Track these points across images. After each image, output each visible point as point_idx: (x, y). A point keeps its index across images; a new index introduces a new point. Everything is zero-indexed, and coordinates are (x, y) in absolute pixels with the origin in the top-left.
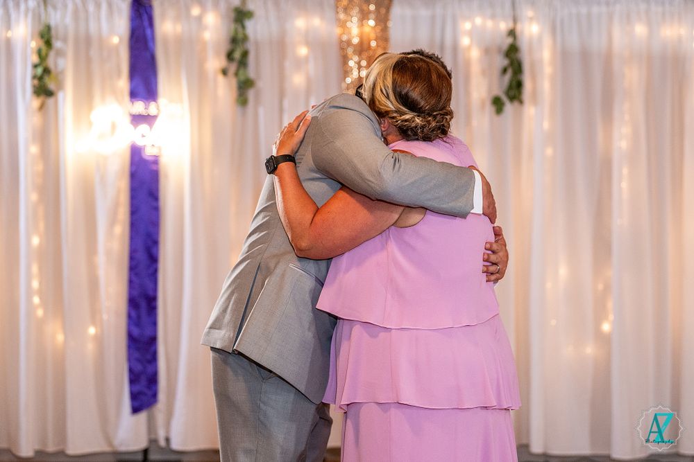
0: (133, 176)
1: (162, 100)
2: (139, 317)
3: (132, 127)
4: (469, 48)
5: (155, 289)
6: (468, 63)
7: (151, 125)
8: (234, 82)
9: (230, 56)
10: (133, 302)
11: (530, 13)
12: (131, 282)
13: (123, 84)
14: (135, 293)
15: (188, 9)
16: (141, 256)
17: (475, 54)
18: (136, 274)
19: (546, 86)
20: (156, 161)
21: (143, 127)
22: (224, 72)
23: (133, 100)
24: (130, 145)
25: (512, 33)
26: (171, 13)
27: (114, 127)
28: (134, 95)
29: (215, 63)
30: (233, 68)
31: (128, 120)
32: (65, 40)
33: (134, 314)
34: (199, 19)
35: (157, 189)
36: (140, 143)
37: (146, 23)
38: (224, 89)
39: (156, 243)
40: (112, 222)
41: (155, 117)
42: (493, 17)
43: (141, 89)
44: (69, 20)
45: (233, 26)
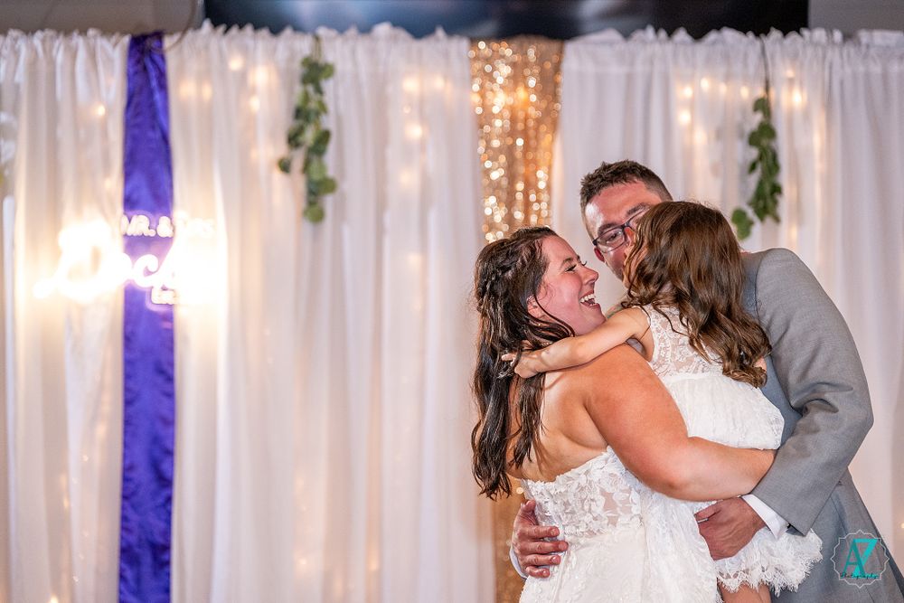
0: (128, 339)
1: (179, 213)
2: (138, 580)
3: (127, 258)
4: (691, 128)
5: (167, 533)
6: (689, 154)
7: (161, 255)
8: (299, 181)
9: (293, 140)
10: (127, 554)
11: (790, 73)
12: (124, 518)
13: (113, 184)
14: (133, 539)
15: (223, 61)
16: (143, 475)
17: (701, 138)
18: (133, 506)
19: (815, 193)
20: (168, 317)
21: (148, 260)
22: (285, 166)
23: (130, 213)
24: (123, 287)
25: (763, 105)
26: (194, 65)
27: (96, 257)
28: (130, 204)
29: (269, 149)
30: (298, 159)
31: (119, 244)
32: (15, 111)
33: (129, 574)
34: (243, 76)
35: (171, 364)
36: (142, 283)
37: (154, 83)
38: (284, 194)
39: (169, 453)
40: (94, 419)
41: (168, 241)
42: (728, 78)
43: (144, 193)
44: (21, 77)
45: (298, 89)
